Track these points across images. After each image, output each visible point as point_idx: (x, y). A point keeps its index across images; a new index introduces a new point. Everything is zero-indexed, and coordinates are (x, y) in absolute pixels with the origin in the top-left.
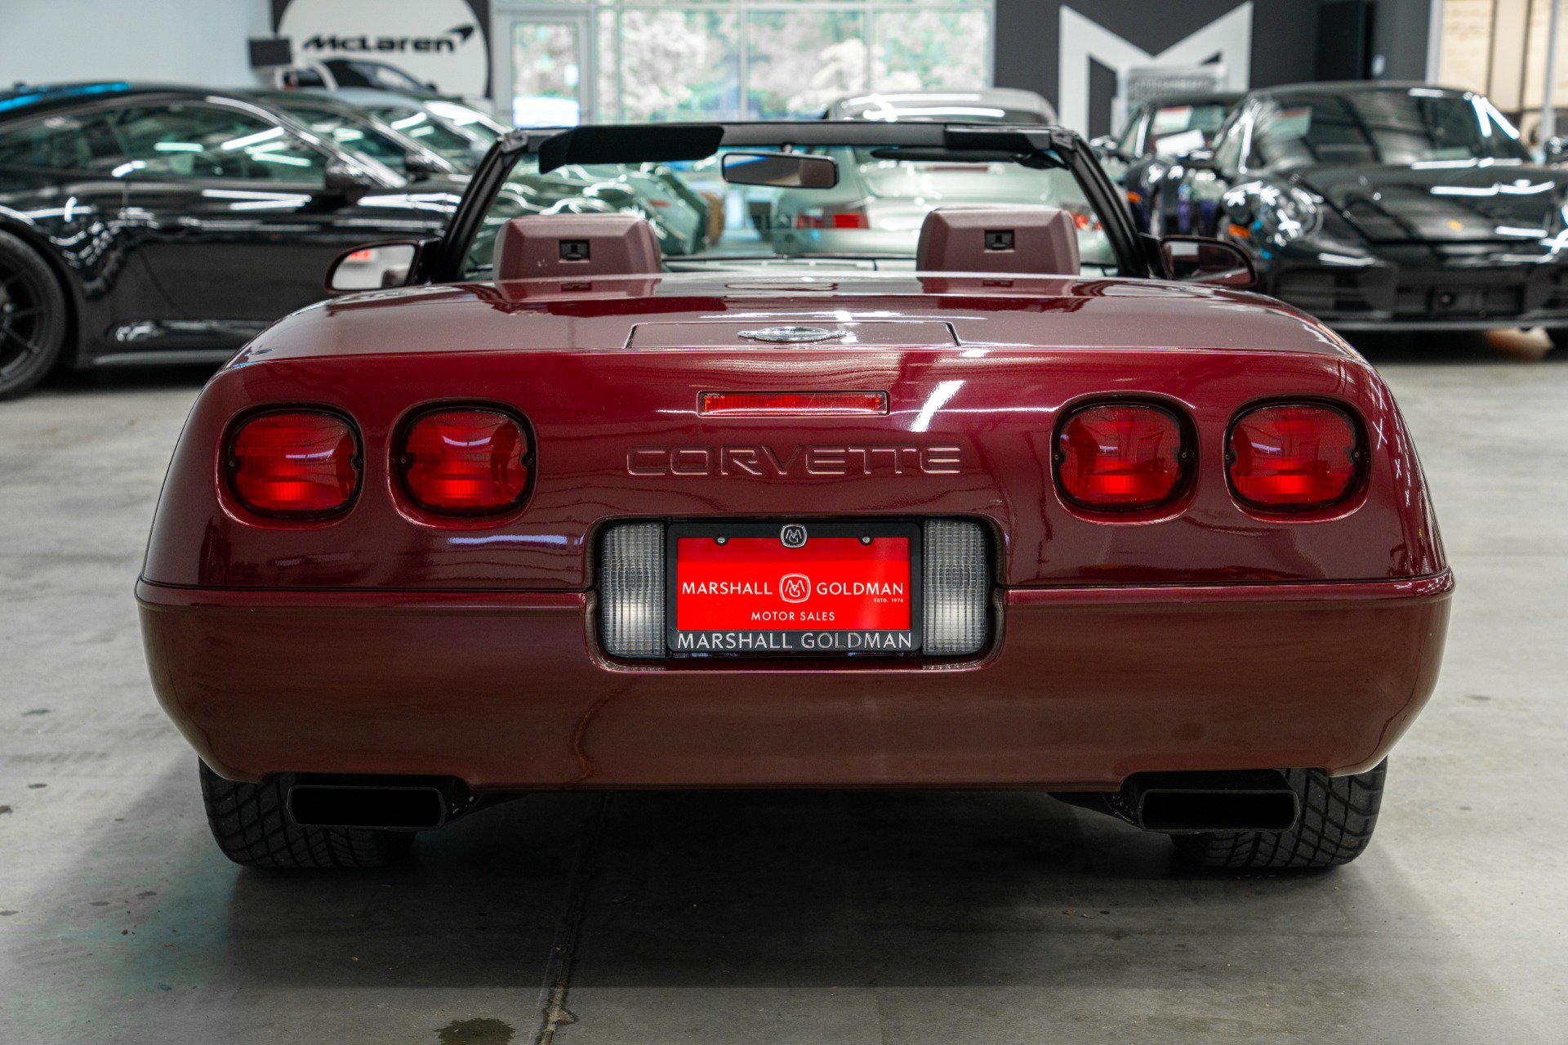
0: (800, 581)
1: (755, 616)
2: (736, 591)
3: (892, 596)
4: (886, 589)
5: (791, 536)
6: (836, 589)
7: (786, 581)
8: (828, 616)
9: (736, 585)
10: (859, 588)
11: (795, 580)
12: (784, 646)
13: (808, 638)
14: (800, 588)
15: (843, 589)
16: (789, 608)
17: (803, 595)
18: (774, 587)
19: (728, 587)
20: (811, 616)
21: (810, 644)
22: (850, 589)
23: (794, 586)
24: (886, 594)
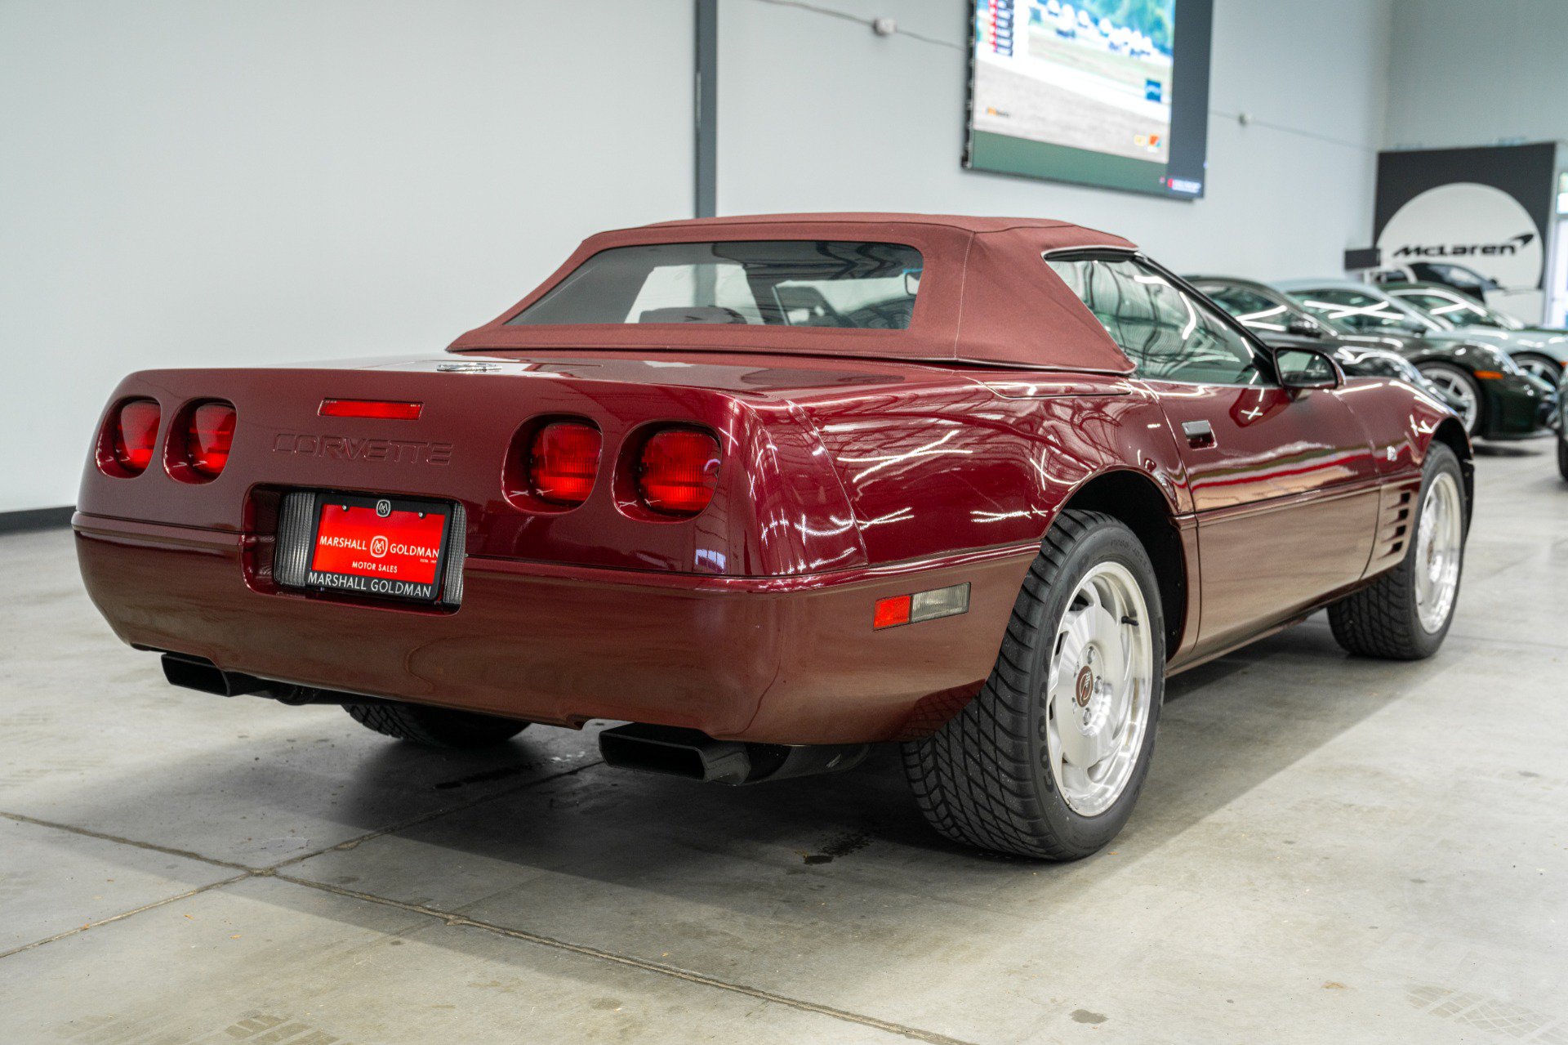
0: (382, 542)
1: (355, 565)
2: (347, 545)
3: (432, 559)
4: (429, 553)
5: (383, 507)
6: (401, 549)
7: (376, 540)
8: (394, 570)
9: (348, 541)
10: (413, 550)
11: (380, 540)
12: (362, 588)
13: (375, 583)
14: (381, 547)
15: (404, 549)
16: (373, 560)
17: (382, 552)
18: (368, 546)
19: (344, 542)
20: (384, 568)
21: (375, 588)
22: (408, 551)
23: (379, 545)
24: (428, 556)
